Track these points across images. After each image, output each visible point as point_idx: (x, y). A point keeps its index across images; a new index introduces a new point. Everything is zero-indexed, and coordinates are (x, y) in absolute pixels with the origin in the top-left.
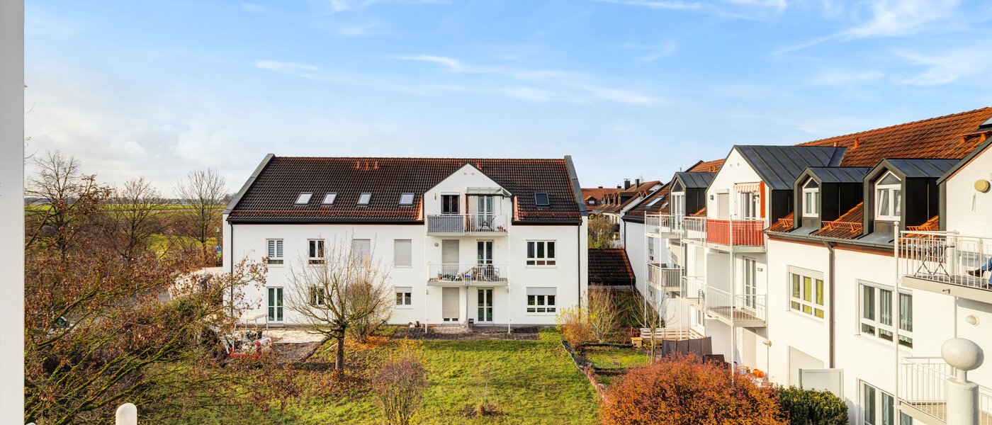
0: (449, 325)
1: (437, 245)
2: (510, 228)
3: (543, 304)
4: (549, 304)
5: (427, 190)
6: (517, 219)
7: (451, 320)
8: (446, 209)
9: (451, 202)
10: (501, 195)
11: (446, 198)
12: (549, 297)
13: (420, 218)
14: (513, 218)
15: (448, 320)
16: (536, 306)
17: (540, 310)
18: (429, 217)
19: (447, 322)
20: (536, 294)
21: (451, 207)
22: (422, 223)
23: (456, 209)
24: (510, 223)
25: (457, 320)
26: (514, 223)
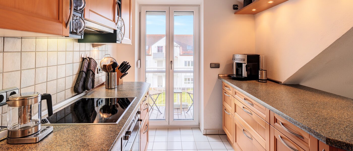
0: (159, 88)
1: (155, 62)
2: (179, 57)
3: (189, 81)
4: (188, 81)
5: (153, 45)
6: (181, 54)
7: (160, 86)
8: (159, 51)
9: (160, 48)
10: (176, 46)
11: (159, 47)
12: (188, 78)
13: (150, 54)
14: (180, 54)
15: (159, 86)
16: (187, 82)
17: (189, 83)
18: (153, 53)
19: (159, 87)
20: (187, 78)
21: (160, 50)
22: (151, 55)
23: (162, 51)
24: (179, 55)
25: (162, 86)
26: (180, 55)
